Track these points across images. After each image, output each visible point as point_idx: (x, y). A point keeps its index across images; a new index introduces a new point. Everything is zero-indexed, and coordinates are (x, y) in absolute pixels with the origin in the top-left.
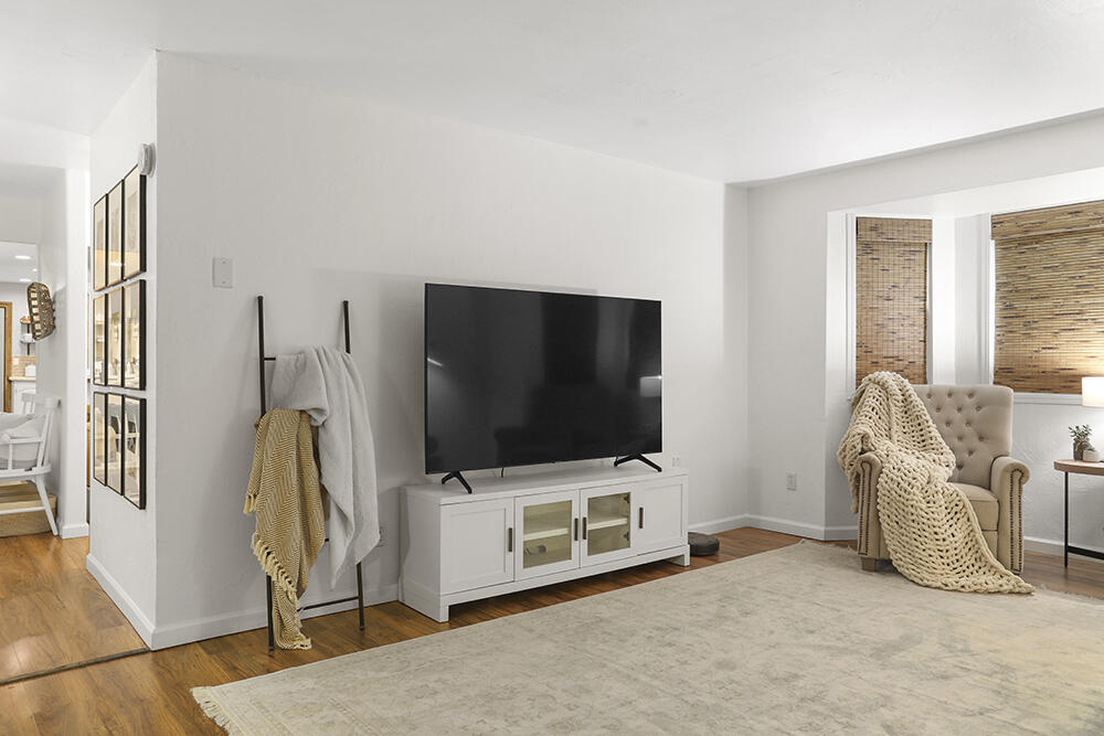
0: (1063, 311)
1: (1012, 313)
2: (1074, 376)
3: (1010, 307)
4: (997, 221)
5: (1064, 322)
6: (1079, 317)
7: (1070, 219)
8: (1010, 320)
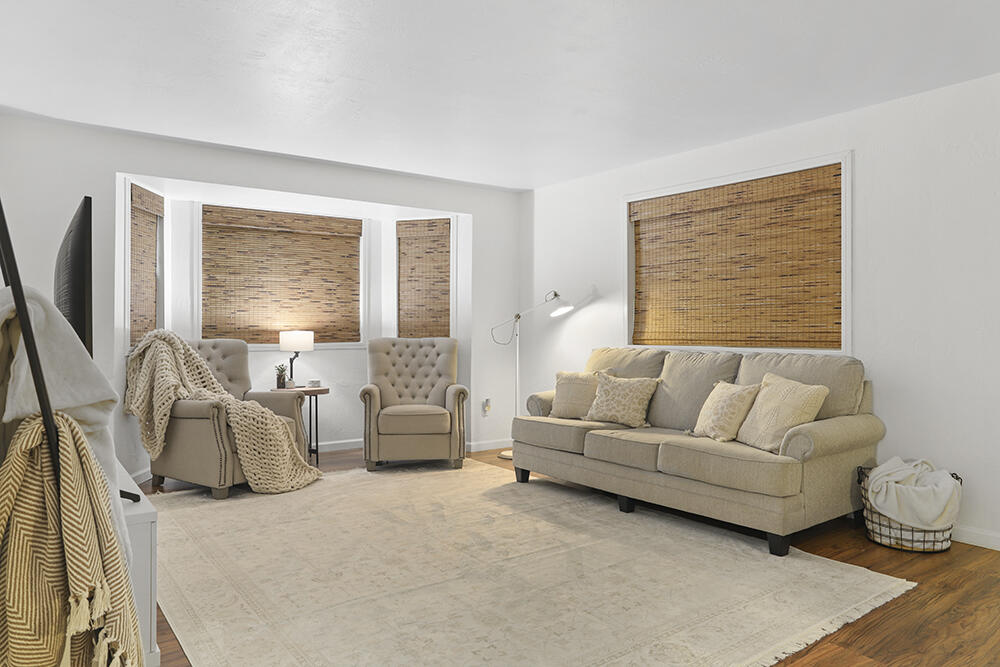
0: (251, 284)
1: (214, 283)
2: (258, 331)
3: (211, 278)
4: (207, 210)
5: (252, 293)
6: (260, 289)
7: (258, 220)
8: (213, 288)
